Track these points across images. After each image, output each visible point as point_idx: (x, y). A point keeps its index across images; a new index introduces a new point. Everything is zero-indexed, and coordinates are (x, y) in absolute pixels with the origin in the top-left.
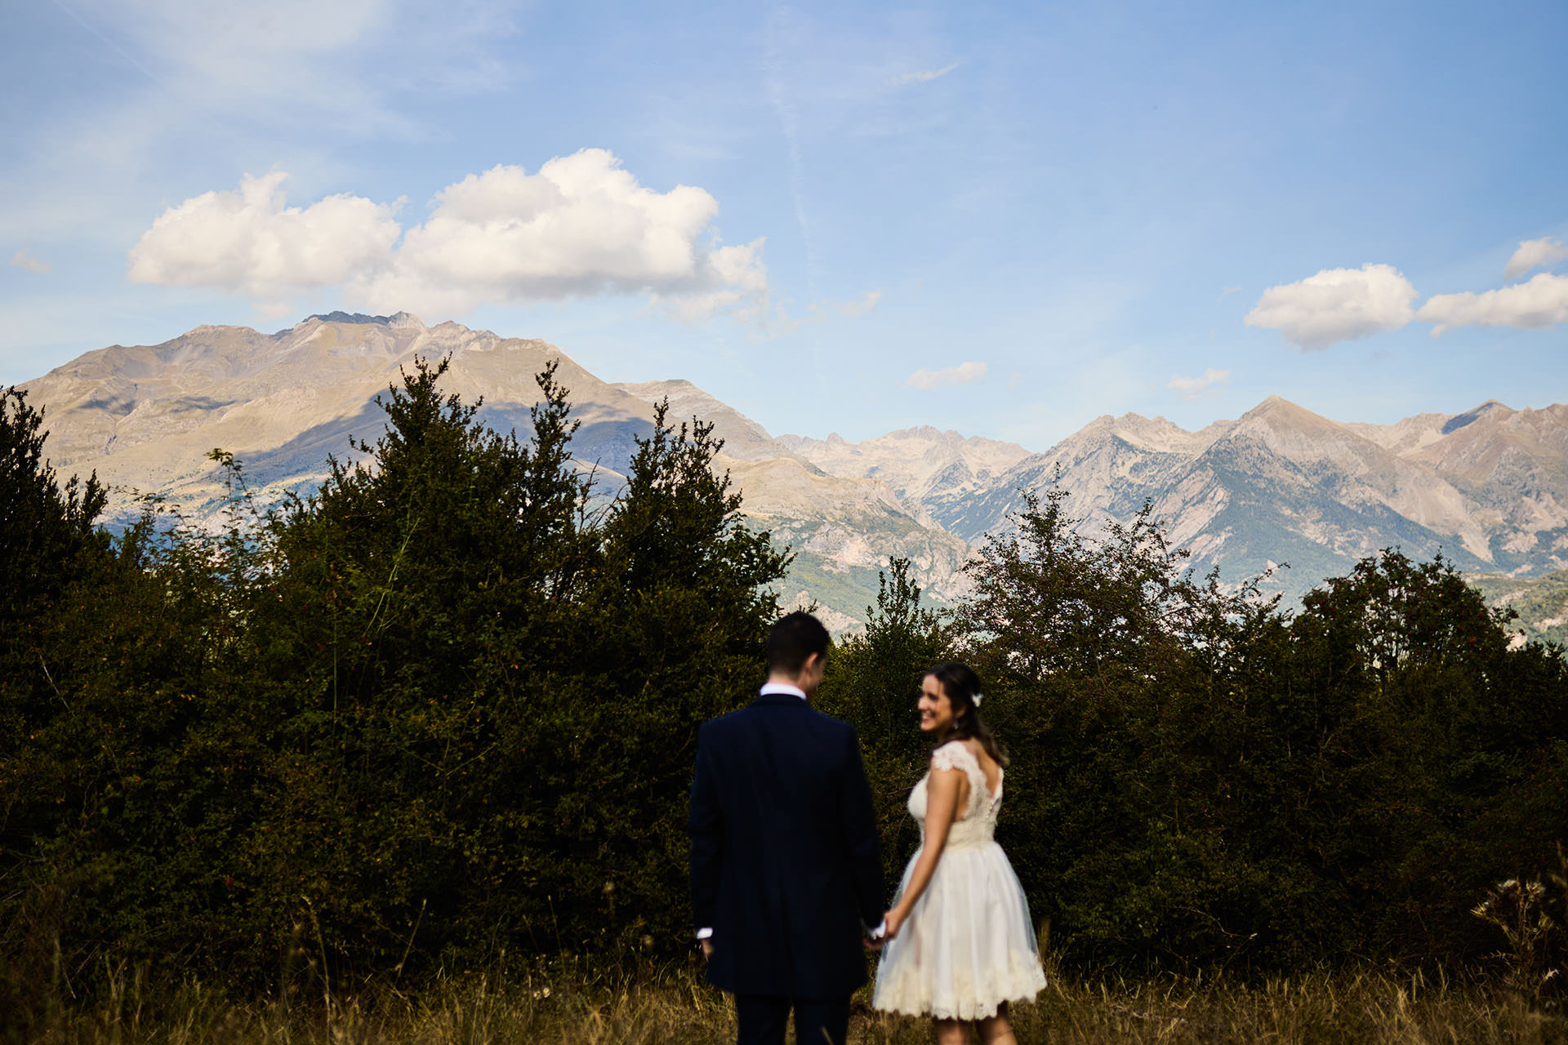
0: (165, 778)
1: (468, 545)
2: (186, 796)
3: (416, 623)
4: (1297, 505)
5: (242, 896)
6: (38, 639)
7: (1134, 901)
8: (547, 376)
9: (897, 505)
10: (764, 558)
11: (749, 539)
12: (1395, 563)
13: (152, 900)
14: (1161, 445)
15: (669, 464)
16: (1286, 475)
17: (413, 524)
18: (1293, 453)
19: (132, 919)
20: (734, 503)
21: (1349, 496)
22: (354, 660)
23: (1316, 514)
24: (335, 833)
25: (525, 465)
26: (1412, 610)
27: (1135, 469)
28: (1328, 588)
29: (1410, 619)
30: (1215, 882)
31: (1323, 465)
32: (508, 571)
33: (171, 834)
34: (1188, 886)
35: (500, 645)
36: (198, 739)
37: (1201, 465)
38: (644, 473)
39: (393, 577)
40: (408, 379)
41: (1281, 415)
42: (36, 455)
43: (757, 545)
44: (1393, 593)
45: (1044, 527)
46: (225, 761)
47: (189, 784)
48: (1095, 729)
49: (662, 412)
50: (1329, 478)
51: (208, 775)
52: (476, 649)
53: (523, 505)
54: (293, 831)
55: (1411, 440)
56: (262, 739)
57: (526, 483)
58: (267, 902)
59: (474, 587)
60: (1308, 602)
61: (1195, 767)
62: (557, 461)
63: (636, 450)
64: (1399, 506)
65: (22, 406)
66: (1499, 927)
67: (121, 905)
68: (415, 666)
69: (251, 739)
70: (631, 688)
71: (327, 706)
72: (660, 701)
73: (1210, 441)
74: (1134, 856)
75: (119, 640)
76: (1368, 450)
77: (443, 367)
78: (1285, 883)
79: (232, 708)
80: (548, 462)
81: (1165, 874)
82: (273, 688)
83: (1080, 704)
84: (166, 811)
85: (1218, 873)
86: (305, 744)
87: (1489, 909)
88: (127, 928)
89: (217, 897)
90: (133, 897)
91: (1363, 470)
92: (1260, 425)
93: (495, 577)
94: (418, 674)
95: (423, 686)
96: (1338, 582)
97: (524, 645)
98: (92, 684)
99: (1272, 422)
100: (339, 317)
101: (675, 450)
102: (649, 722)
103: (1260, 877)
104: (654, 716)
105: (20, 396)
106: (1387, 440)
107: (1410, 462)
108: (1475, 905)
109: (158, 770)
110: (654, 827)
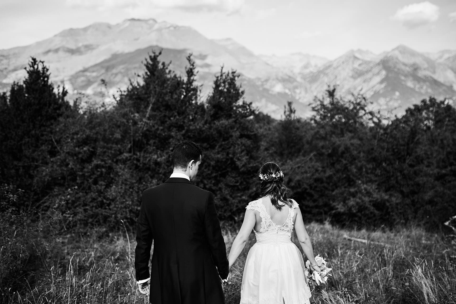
0: (88, 172)
1: (168, 107)
2: (93, 177)
3: (153, 129)
4: (406, 76)
5: (109, 205)
6: (51, 133)
7: (351, 202)
8: (189, 57)
9: (291, 74)
10: (250, 110)
11: (247, 104)
12: (432, 100)
13: (85, 205)
14: (367, 58)
15: (224, 82)
16: (403, 67)
17: (153, 100)
18: (406, 61)
19: (80, 210)
20: (243, 93)
21: (421, 74)
22: (137, 139)
23: (411, 78)
24: (133, 188)
25: (183, 84)
26: (437, 114)
27: (360, 65)
28: (412, 107)
29: (436, 117)
30: (374, 198)
31: (414, 64)
32: (179, 114)
33: (89, 188)
34: (366, 199)
35: (177, 136)
36: (95, 162)
37: (378, 64)
38: (217, 85)
39: (147, 115)
40: (150, 57)
41: (403, 50)
42: (48, 79)
43: (249, 106)
44: (431, 109)
45: (331, 94)
46: (103, 167)
47: (94, 174)
48: (343, 153)
49: (222, 68)
50: (416, 68)
51: (98, 171)
52: (171, 137)
53: (183, 95)
54: (121, 188)
55: (441, 57)
56: (113, 161)
57: (183, 88)
58: (115, 207)
59: (169, 119)
60: (407, 111)
61: (370, 166)
62: (192, 82)
63: (215, 79)
64: (436, 77)
65: (43, 65)
66: (452, 228)
67: (77, 206)
68: (153, 141)
69: (110, 161)
70: (213, 147)
71: (130, 152)
72: (221, 151)
73: (382, 57)
74: (352, 190)
75: (73, 134)
76: (428, 60)
77: (160, 53)
78: (393, 199)
79: (105, 152)
80: (190, 82)
81: (360, 195)
82: (115, 147)
83: (339, 146)
84: (88, 181)
85: (375, 195)
86: (124, 162)
87: (449, 223)
88: (79, 213)
89: (101, 205)
90: (80, 204)
91: (426, 66)
92: (397, 53)
93: (175, 116)
94: (154, 143)
95: (156, 146)
96: (415, 106)
97: (183, 135)
98: (67, 147)
99: (400, 52)
100: (133, 20)
101: (226, 78)
102: (218, 158)
103: (387, 197)
104: (219, 156)
105: (43, 62)
106: (433, 57)
107: (440, 64)
108: (445, 222)
109: (86, 170)
110: (220, 186)
